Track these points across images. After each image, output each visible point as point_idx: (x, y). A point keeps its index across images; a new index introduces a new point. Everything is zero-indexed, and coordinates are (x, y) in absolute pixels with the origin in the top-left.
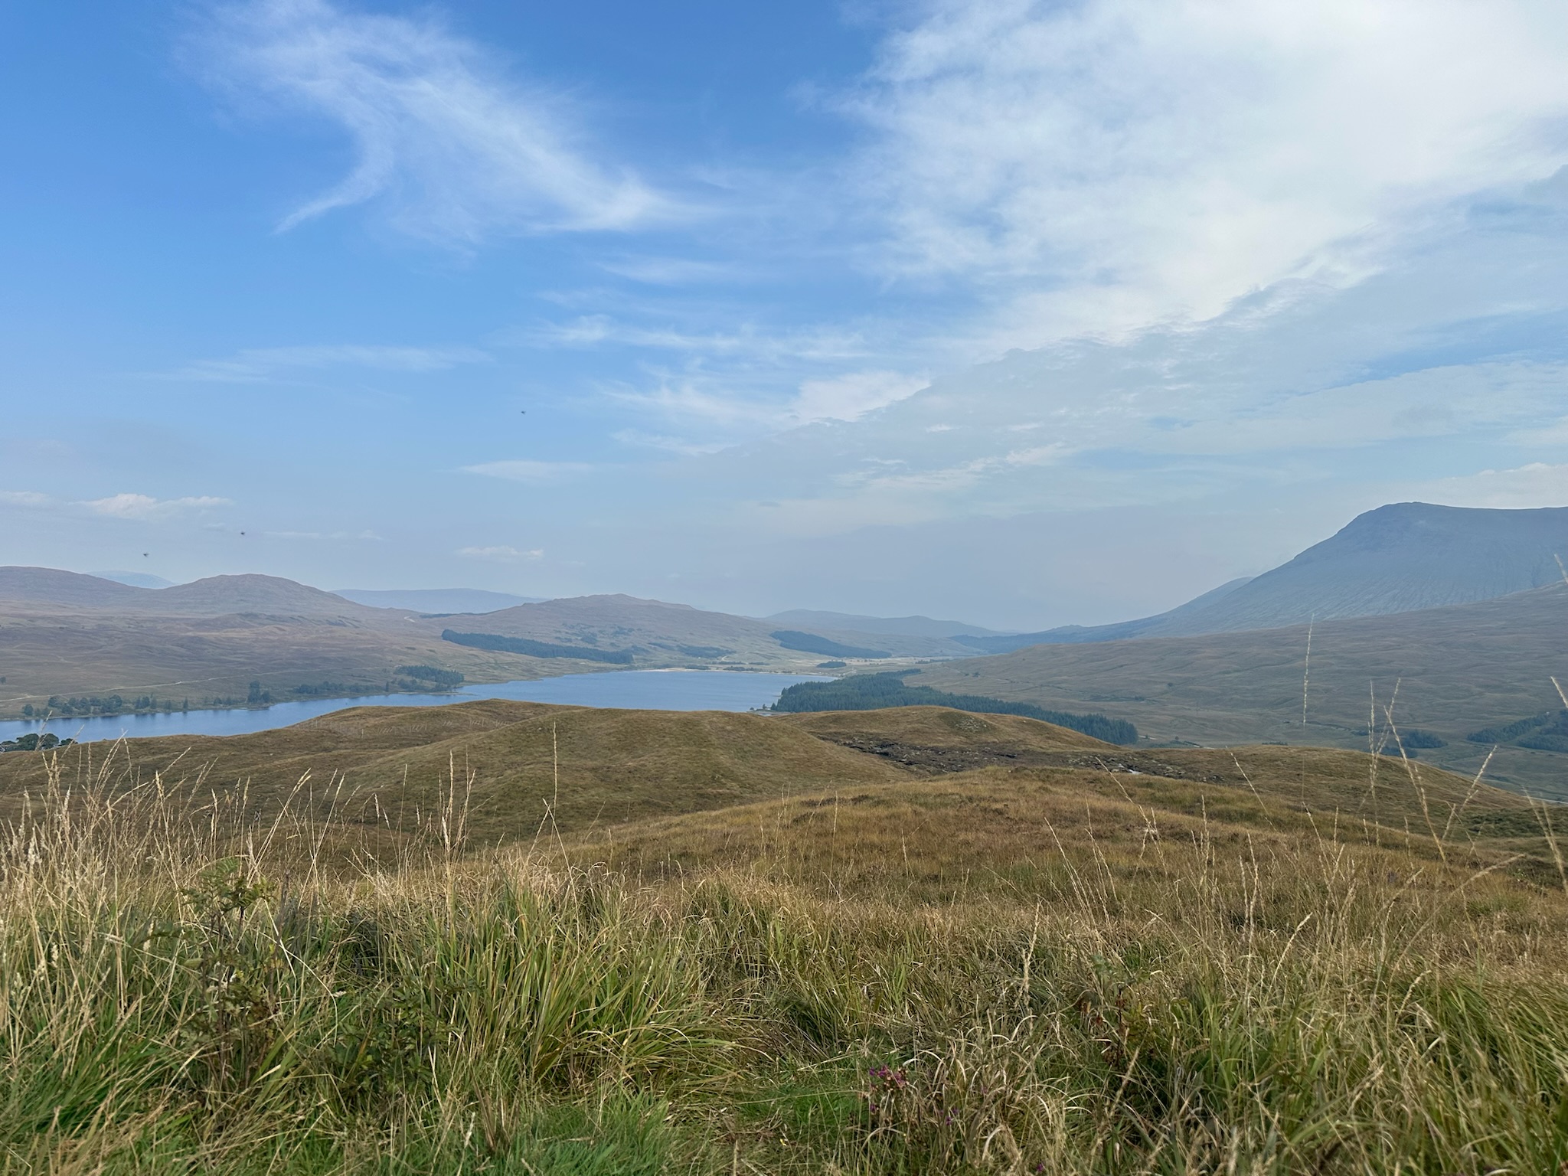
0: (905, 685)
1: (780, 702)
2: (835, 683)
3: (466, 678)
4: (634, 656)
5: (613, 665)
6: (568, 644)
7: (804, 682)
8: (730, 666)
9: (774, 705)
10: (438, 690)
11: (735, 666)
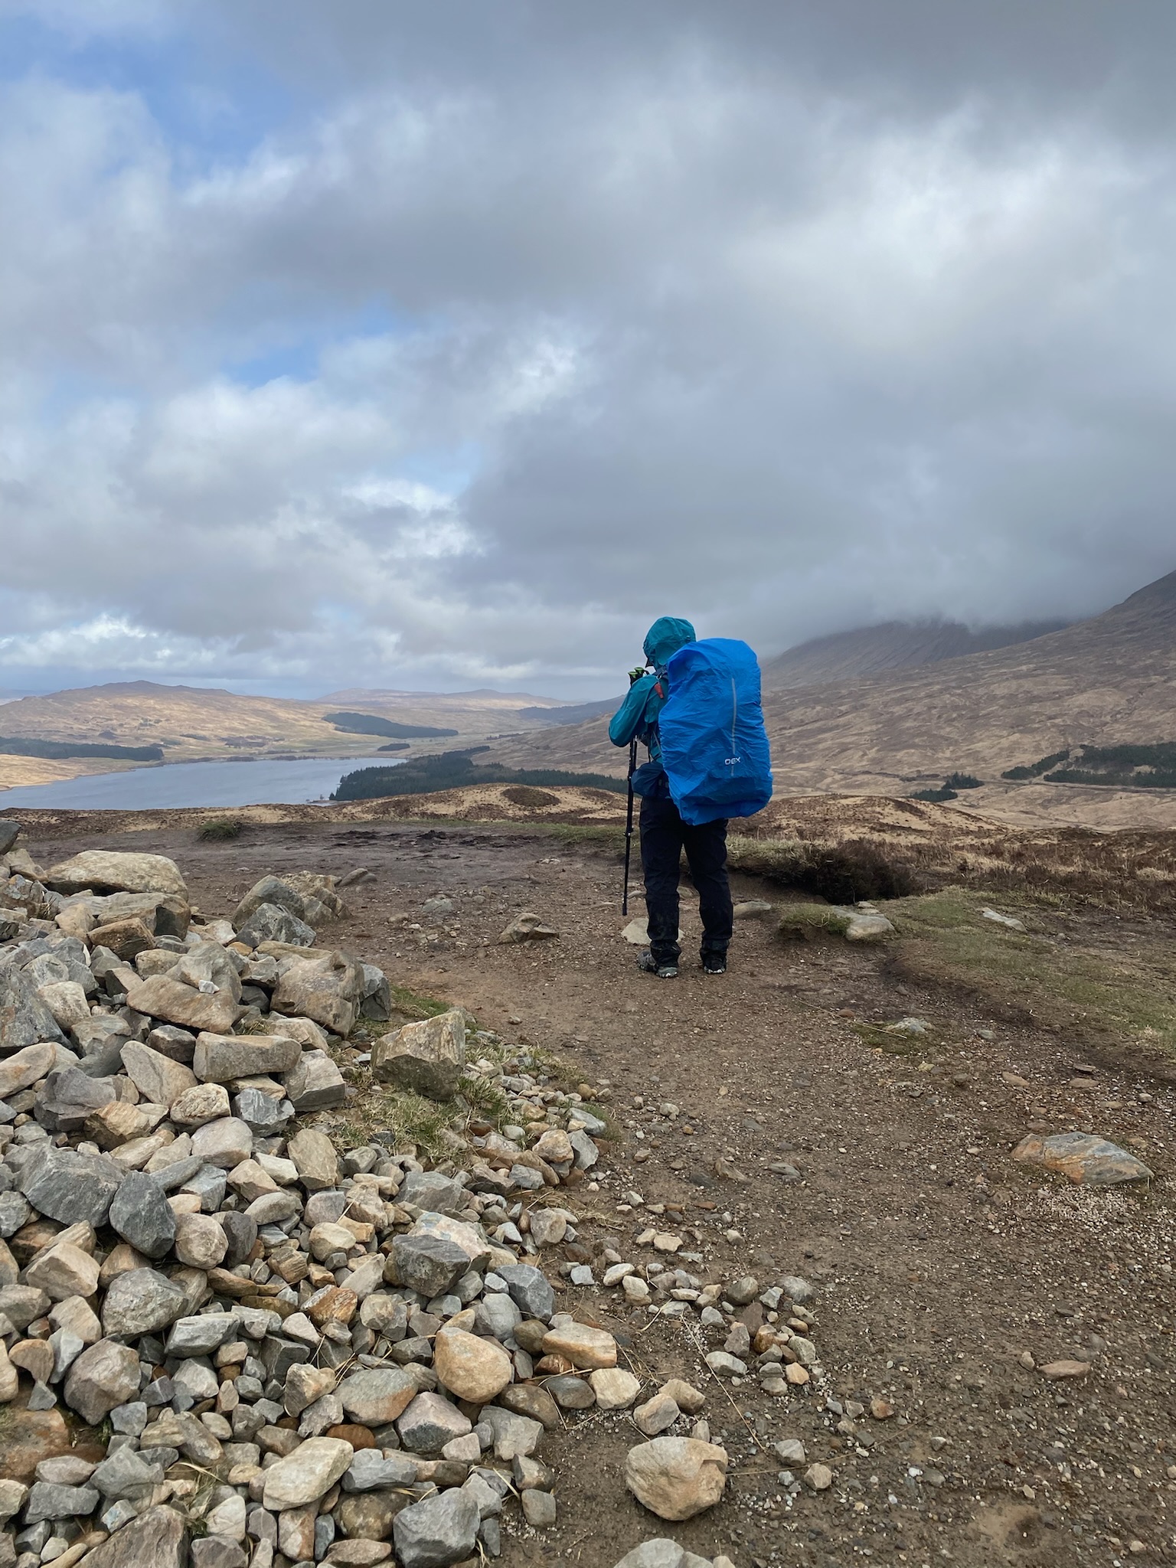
0: (474, 763)
1: (339, 790)
4: (164, 751)
5: (143, 763)
6: (84, 742)
7: (364, 769)
8: (279, 755)
9: (332, 795)
11: (285, 755)
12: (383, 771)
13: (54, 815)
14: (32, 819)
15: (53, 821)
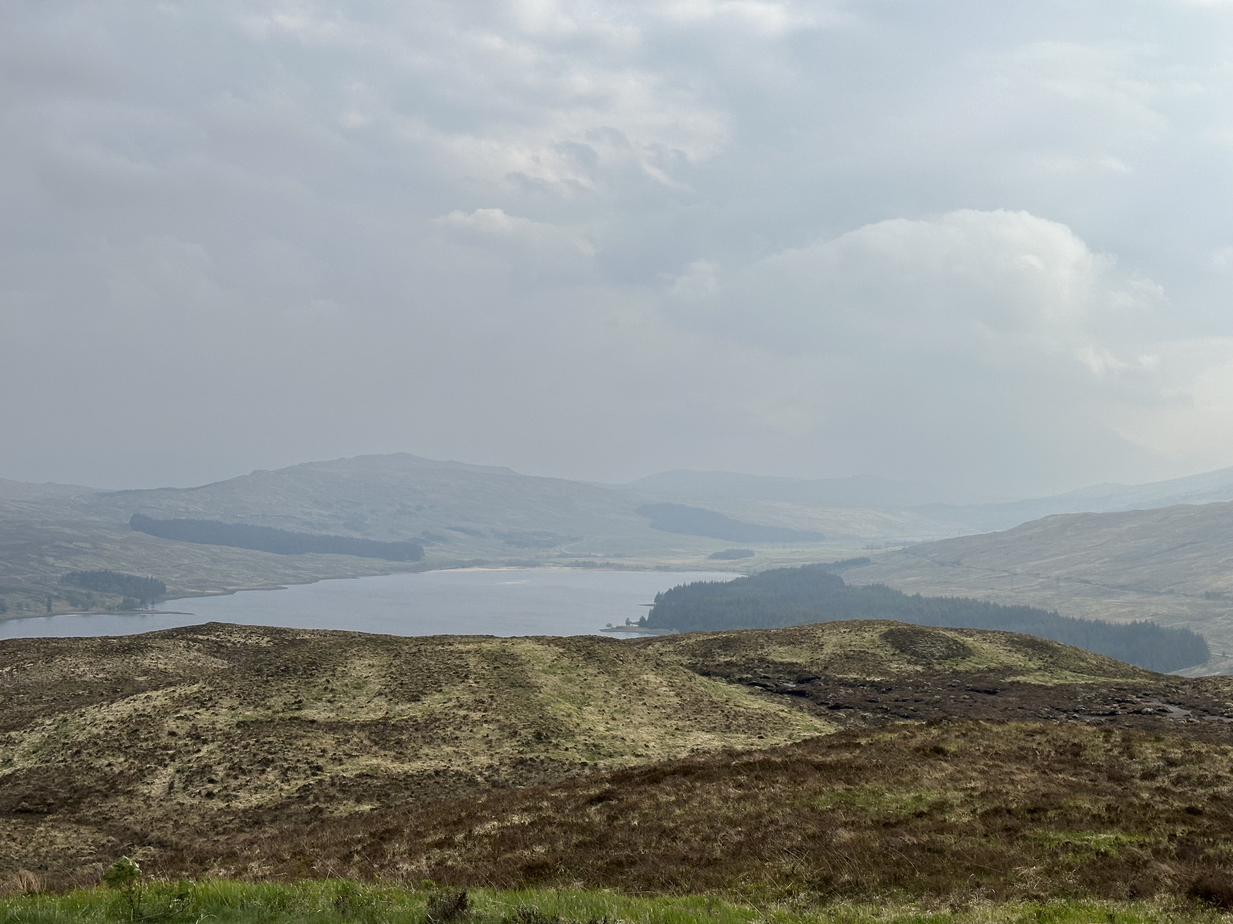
0: (847, 583)
1: (652, 614)
2: (737, 583)
3: (169, 588)
4: (425, 548)
5: (396, 564)
6: (324, 532)
8: (573, 560)
9: (642, 619)
10: (127, 608)
11: (581, 560)
13: (265, 634)
14: (237, 638)
15: (264, 642)
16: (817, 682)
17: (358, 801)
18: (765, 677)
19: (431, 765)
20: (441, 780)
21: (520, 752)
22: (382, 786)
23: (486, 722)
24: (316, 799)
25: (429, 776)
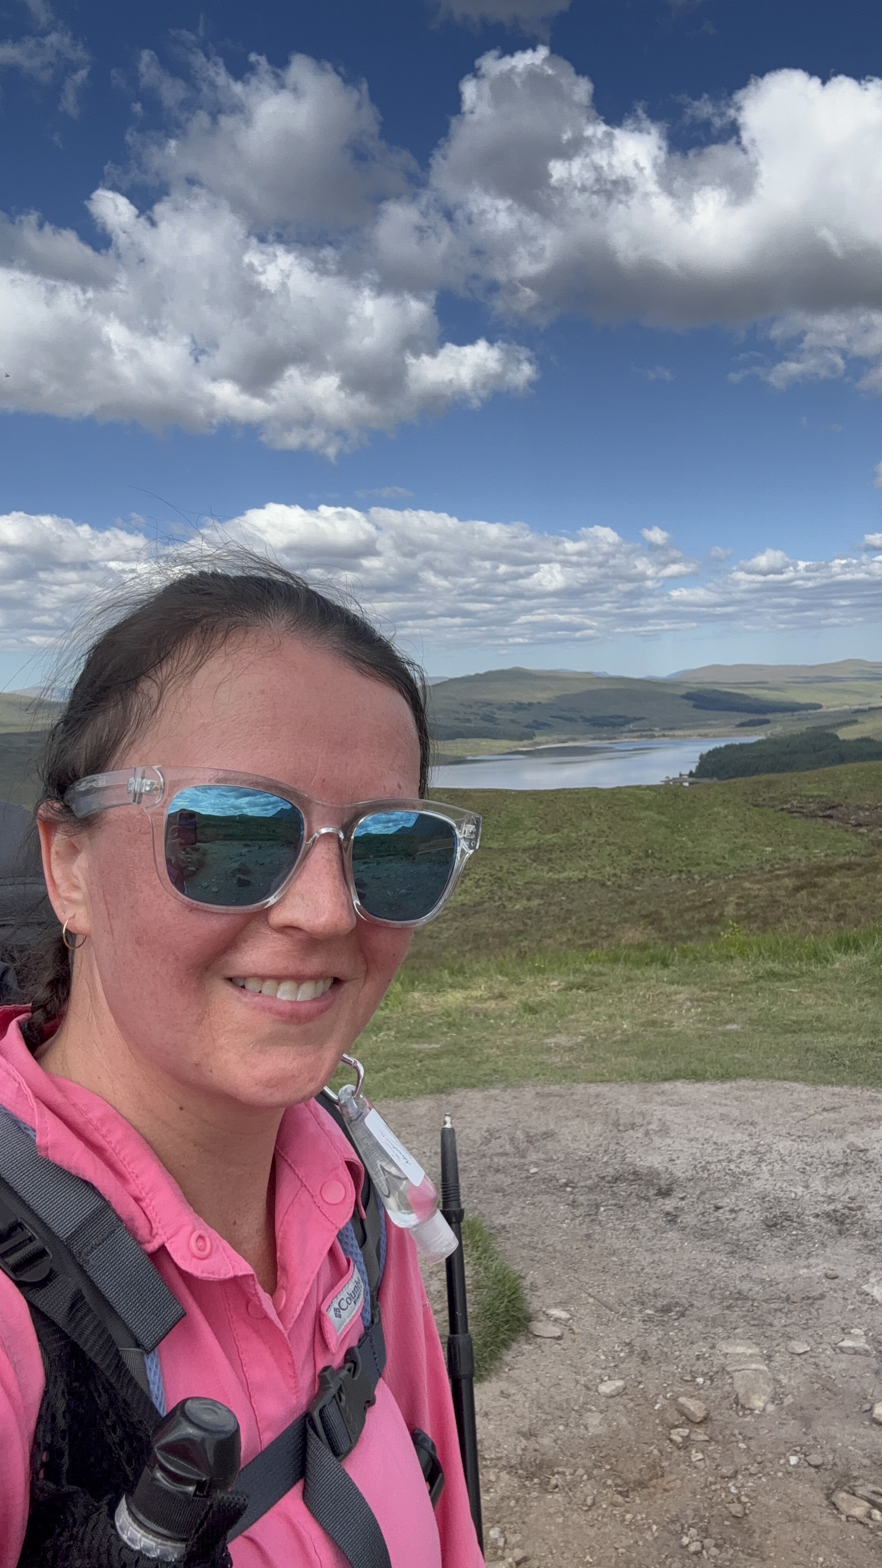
0: (840, 738)
1: (698, 768)
7: (722, 746)
9: (691, 772)
11: (646, 733)
12: (742, 746)
16: (839, 808)
17: (529, 899)
18: (800, 807)
19: (576, 875)
20: (583, 885)
21: (634, 864)
22: (544, 890)
23: (609, 844)
24: (500, 898)
25: (574, 883)
